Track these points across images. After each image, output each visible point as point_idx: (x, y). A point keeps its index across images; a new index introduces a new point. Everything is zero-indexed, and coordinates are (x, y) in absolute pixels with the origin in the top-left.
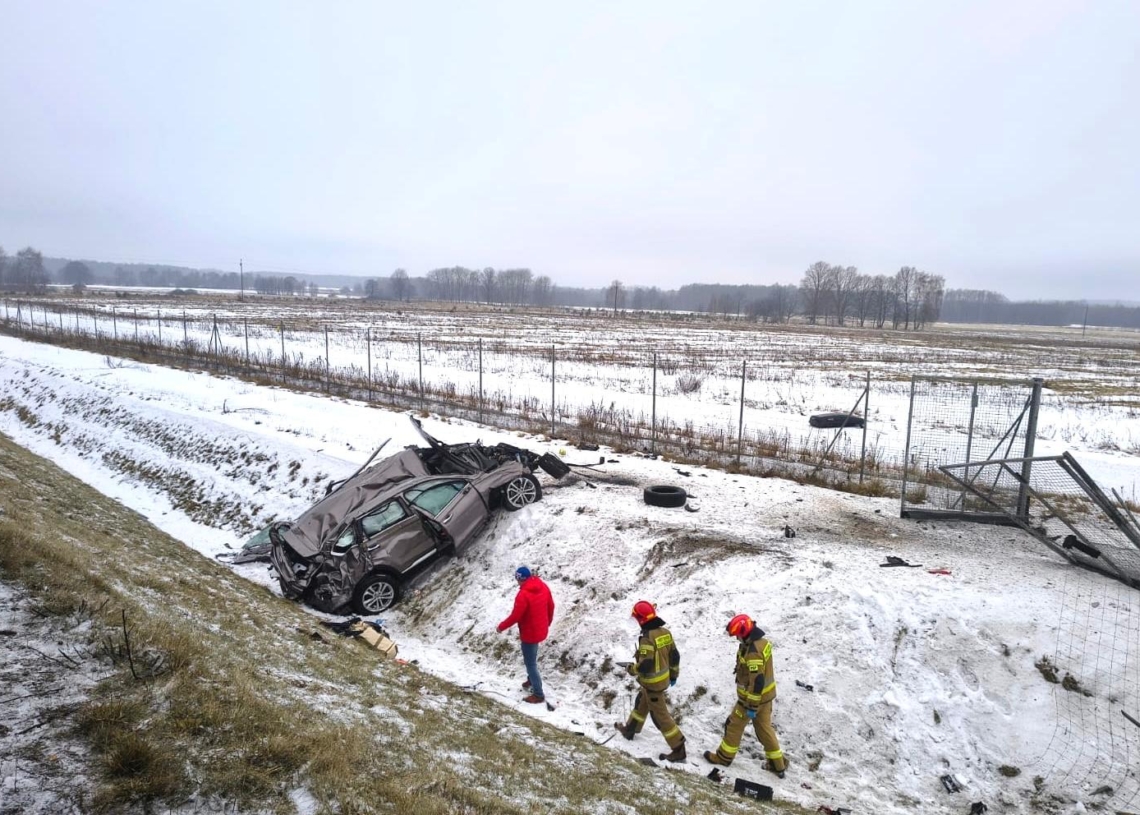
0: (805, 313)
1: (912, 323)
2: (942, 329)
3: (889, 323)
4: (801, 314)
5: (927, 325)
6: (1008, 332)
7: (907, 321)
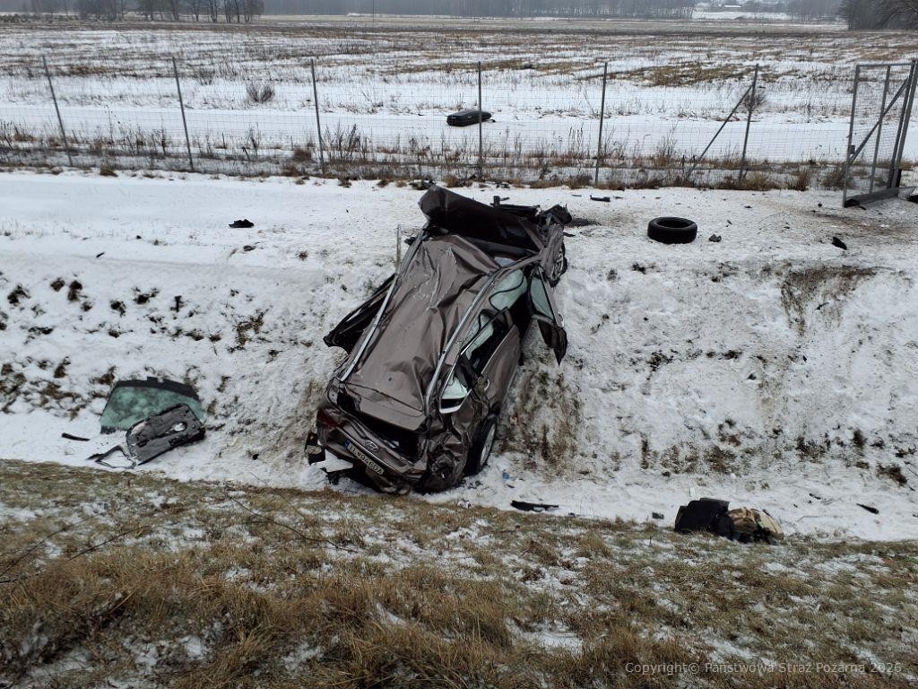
0: (139, 9)
1: (243, 16)
2: (266, 21)
3: (222, 17)
4: (135, 11)
5: (256, 17)
6: (320, 22)
7: (238, 14)
